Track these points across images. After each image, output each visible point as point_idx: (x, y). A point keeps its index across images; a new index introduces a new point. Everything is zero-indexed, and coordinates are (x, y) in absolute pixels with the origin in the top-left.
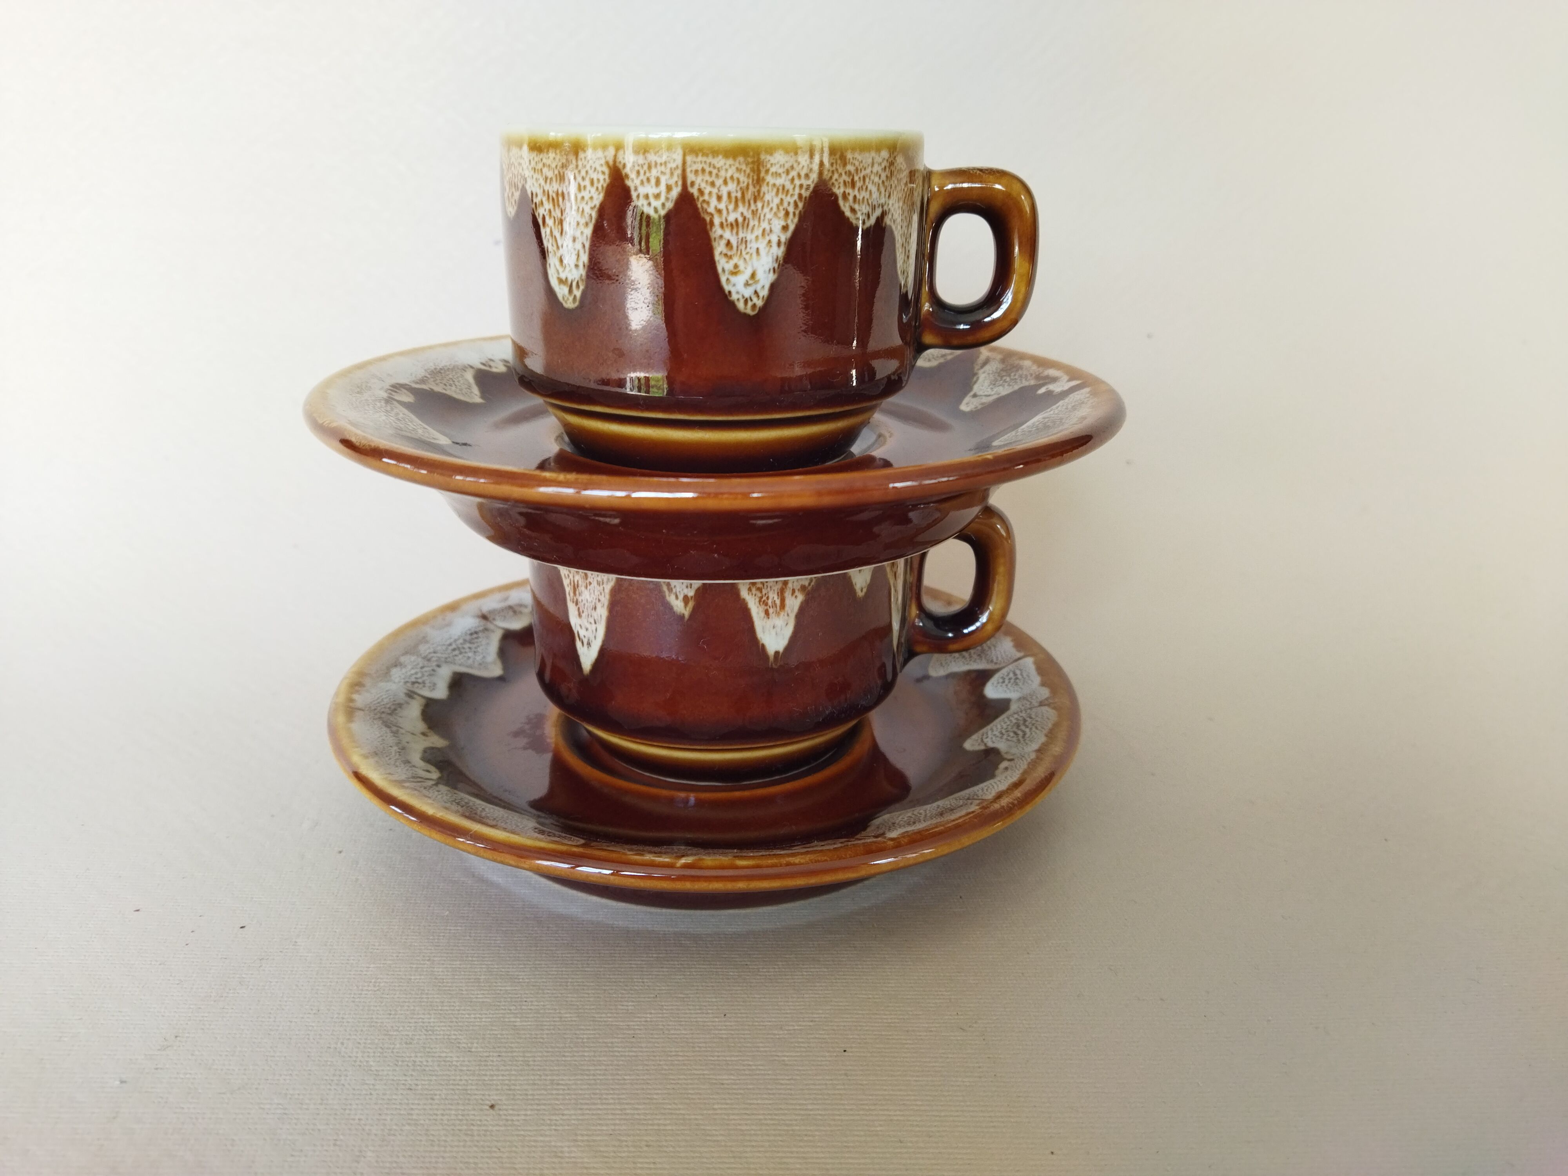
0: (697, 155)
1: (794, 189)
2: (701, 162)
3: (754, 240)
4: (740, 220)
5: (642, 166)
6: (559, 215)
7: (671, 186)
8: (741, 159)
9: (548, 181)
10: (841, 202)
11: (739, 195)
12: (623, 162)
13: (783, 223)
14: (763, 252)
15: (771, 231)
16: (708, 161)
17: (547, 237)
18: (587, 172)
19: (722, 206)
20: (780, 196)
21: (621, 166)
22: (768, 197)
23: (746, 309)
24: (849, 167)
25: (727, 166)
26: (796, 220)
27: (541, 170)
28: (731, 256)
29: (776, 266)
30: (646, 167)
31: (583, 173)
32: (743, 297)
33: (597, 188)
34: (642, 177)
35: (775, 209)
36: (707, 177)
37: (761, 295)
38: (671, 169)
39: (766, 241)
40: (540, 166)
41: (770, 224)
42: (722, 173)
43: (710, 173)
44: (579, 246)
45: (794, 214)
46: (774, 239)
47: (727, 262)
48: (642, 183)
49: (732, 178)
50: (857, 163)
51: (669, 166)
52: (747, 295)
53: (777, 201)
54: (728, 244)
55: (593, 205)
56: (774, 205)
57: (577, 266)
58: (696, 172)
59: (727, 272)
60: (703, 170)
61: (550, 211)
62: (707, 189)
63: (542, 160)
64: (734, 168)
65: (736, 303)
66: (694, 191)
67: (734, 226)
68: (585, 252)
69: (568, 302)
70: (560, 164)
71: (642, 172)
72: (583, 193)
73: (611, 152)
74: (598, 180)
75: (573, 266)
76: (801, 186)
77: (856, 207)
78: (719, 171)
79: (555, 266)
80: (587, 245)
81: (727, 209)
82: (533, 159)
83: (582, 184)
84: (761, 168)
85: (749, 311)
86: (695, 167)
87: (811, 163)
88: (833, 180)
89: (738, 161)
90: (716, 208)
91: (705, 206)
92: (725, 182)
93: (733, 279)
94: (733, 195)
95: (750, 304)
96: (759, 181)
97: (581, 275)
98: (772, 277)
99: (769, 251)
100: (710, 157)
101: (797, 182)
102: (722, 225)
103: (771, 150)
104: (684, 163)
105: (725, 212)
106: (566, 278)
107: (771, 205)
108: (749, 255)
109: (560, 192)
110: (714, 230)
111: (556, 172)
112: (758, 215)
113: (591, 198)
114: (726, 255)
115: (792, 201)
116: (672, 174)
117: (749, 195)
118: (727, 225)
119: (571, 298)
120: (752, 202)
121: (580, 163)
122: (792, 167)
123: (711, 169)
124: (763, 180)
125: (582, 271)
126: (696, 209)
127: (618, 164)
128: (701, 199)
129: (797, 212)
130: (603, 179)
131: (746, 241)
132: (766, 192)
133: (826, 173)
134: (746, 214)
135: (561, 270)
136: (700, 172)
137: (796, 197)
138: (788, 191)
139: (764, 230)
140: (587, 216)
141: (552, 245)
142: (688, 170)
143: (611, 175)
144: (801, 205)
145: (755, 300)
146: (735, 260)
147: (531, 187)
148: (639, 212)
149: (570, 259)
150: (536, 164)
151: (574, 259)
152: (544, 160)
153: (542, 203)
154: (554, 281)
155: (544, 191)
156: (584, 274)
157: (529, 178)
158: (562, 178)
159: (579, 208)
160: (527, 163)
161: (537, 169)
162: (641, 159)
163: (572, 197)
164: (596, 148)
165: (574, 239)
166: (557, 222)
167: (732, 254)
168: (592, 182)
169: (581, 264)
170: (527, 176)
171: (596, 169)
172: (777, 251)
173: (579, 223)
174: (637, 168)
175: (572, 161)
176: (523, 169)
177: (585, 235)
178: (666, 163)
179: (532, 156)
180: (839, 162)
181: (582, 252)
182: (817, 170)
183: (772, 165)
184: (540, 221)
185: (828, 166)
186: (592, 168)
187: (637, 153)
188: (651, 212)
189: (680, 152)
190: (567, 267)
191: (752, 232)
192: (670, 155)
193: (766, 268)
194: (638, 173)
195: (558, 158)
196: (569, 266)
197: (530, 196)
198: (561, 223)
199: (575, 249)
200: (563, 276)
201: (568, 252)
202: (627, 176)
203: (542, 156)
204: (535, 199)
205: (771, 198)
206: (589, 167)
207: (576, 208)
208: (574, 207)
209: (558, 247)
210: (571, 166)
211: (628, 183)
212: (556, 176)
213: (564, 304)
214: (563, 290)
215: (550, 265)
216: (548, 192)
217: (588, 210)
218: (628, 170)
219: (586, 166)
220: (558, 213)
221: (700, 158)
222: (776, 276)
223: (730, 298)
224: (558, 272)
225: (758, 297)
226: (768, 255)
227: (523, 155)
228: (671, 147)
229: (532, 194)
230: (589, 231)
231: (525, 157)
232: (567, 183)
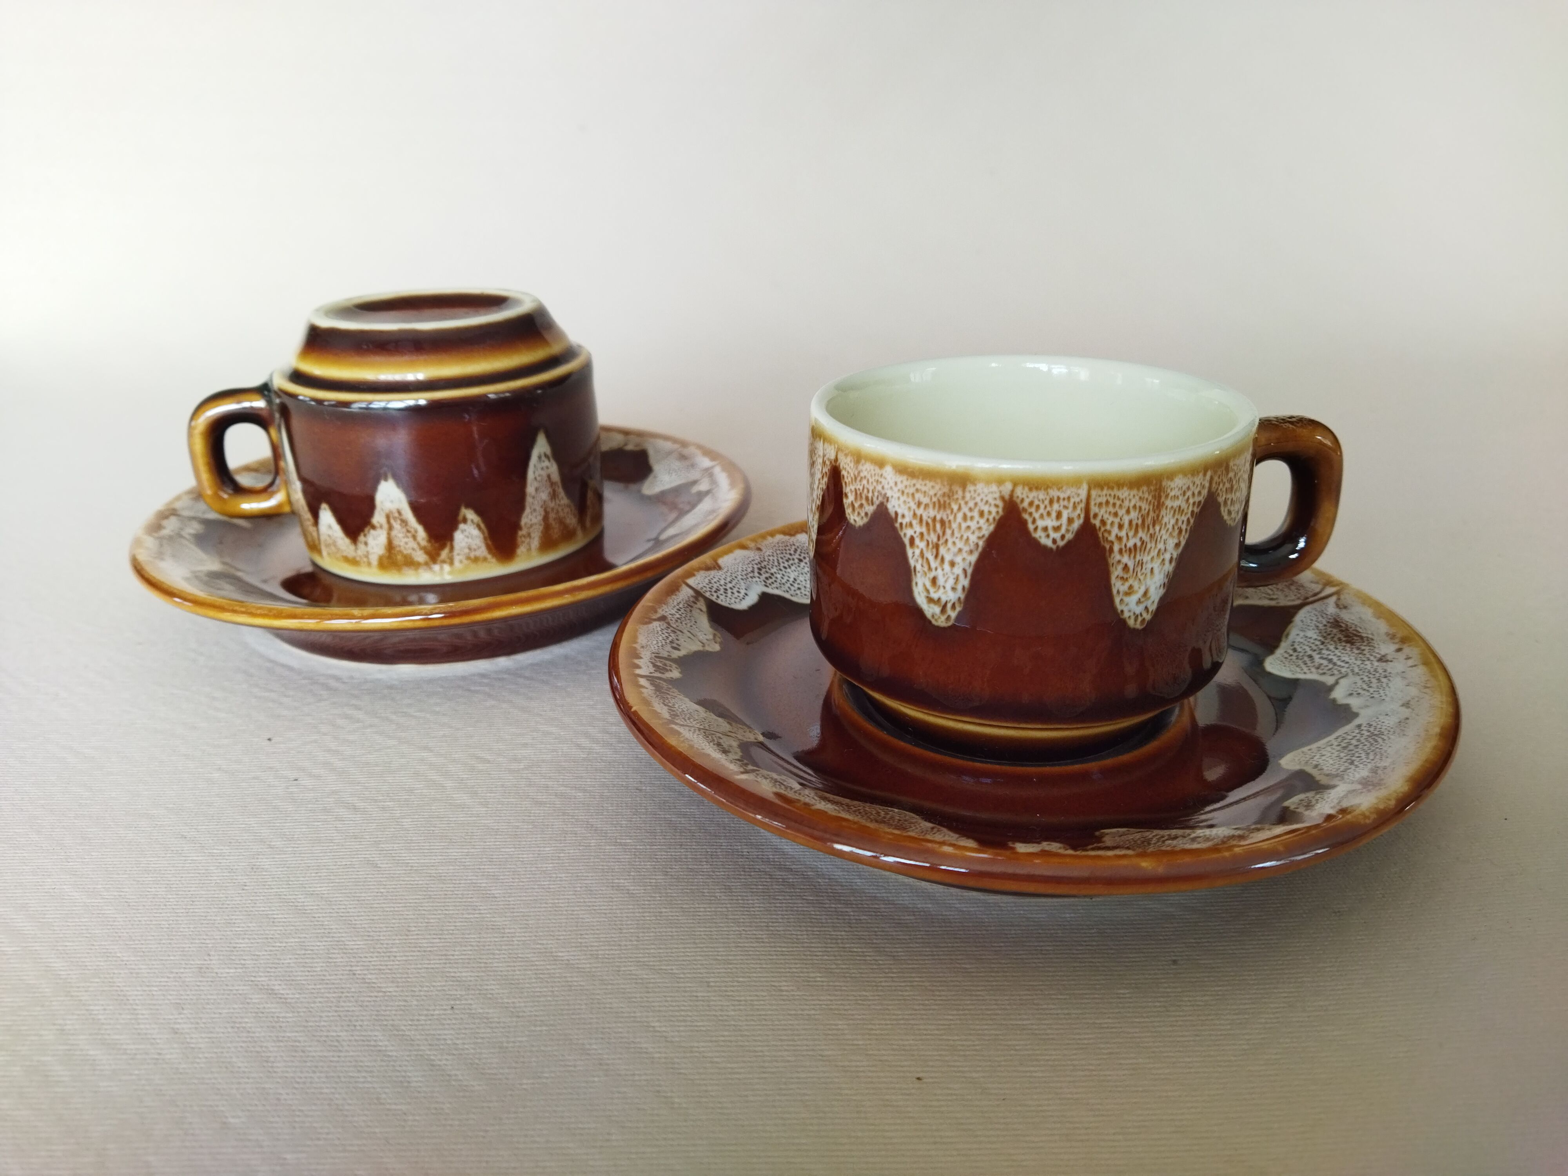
0: (1102, 489)
1: (1188, 507)
2: (1106, 495)
3: (1149, 561)
4: (1139, 544)
5: (1043, 501)
6: (935, 540)
7: (1073, 519)
8: (1145, 488)
9: (922, 507)
10: (1222, 509)
11: (1140, 522)
12: (1021, 496)
13: (1176, 541)
14: (1156, 571)
15: (1165, 550)
16: (1113, 494)
17: (916, 557)
18: (976, 504)
19: (1123, 534)
20: (1176, 516)
21: (1018, 501)
22: (1165, 520)
23: (1135, 624)
24: (1231, 475)
25: (1131, 496)
26: (1187, 536)
27: (913, 495)
28: (1127, 578)
29: (1166, 581)
30: (1047, 502)
31: (971, 504)
32: (1134, 613)
33: (988, 520)
34: (1042, 510)
35: (1170, 530)
36: (1111, 509)
37: (1150, 610)
38: (1074, 503)
39: (1160, 561)
40: (912, 490)
41: (1165, 544)
42: (1126, 503)
43: (1114, 505)
44: (958, 570)
45: (1186, 529)
46: (1167, 556)
47: (1123, 584)
48: (1042, 516)
49: (1135, 507)
50: (1235, 468)
51: (1072, 500)
52: (1138, 612)
53: (1173, 521)
54: (1126, 567)
55: (981, 535)
56: (1170, 526)
57: (954, 589)
58: (1100, 504)
59: (1121, 594)
60: (1107, 502)
61: (922, 534)
62: (1110, 519)
63: (914, 485)
64: (1137, 498)
65: (1127, 620)
66: (1097, 522)
67: (1133, 551)
68: (966, 576)
69: (940, 621)
70: (940, 493)
71: (1042, 506)
72: (969, 523)
73: (1008, 487)
74: (990, 513)
75: (948, 586)
76: (1194, 503)
77: (1232, 509)
78: (1123, 501)
79: (924, 585)
80: (970, 571)
81: (1127, 536)
82: (902, 482)
83: (969, 514)
84: (1162, 494)
85: (1138, 626)
86: (1099, 500)
87: (1204, 480)
88: (1219, 491)
89: (1141, 492)
90: (1117, 536)
91: (1106, 535)
92: (1128, 512)
93: (1126, 599)
94: (1134, 523)
95: (1140, 619)
96: (1158, 506)
97: (959, 598)
98: (1162, 591)
99: (1162, 569)
100: (1115, 489)
101: (1191, 501)
102: (1121, 551)
103: (1170, 475)
104: (1089, 497)
105: (1125, 539)
106: (939, 599)
107: (1168, 526)
108: (1144, 576)
109: (938, 518)
110: (1112, 557)
111: (935, 499)
112: (1156, 538)
113: (980, 528)
114: (1122, 578)
115: (1185, 519)
116: (1075, 507)
117: (1149, 521)
118: (1126, 551)
119: (943, 618)
120: (1151, 527)
121: (968, 495)
122: (1188, 488)
123: (1116, 501)
124: (1163, 504)
125: (960, 594)
126: (1097, 537)
127: (1015, 499)
128: (1103, 529)
129: (1189, 529)
130: (995, 511)
131: (1142, 563)
132: (1165, 515)
133: (1214, 485)
134: (1144, 537)
135: (932, 590)
136: (1104, 506)
137: (1189, 515)
138: (1183, 510)
139: (1159, 551)
140: (972, 545)
141: (922, 566)
142: (1092, 503)
143: (1004, 509)
144: (1192, 521)
145: (1145, 615)
146: (1131, 582)
147: (894, 506)
148: (1036, 543)
149: (946, 581)
150: (906, 487)
151: (951, 582)
152: (918, 486)
153: (911, 525)
154: (920, 599)
155: (915, 515)
156: (963, 597)
157: (892, 497)
158: (942, 506)
159: (962, 536)
160: (892, 484)
161: (906, 491)
162: (1041, 495)
163: (954, 526)
164: (988, 482)
165: (952, 564)
166: (931, 546)
167: (1128, 576)
168: (982, 514)
169: (959, 587)
170: (889, 494)
171: (987, 502)
172: (1169, 568)
173: (960, 550)
174: (1036, 502)
175: (957, 492)
176: (883, 488)
177: (968, 562)
178: (1069, 498)
179: (899, 478)
180: (1224, 472)
181: (962, 577)
182: (1207, 485)
183: (1171, 489)
184: (907, 541)
185: (1216, 478)
186: (982, 500)
187: (1038, 488)
188: (1048, 543)
189: (1085, 487)
190: (942, 588)
191: (1148, 553)
192: (1074, 490)
193: (1158, 584)
194: (1038, 507)
195: (937, 487)
196: (944, 587)
197: (893, 515)
198: (937, 547)
199: (953, 574)
200: (935, 596)
201: (944, 575)
202: (1025, 510)
203: (914, 481)
204: (900, 520)
205: (1168, 519)
206: (978, 499)
207: (959, 536)
208: (957, 534)
209: (930, 569)
210: (955, 497)
211: (1026, 516)
212: (934, 503)
213: (934, 622)
214: (933, 609)
215: (916, 584)
216: (921, 516)
217: (973, 538)
218: (1025, 504)
219: (974, 498)
220: (933, 538)
221: (1105, 492)
222: (1165, 590)
223: (1122, 617)
224: (928, 591)
225: (1148, 612)
226: (1160, 572)
227: (885, 474)
228: (1076, 482)
229: (896, 514)
230: (973, 558)
231: (889, 478)
232: (949, 512)
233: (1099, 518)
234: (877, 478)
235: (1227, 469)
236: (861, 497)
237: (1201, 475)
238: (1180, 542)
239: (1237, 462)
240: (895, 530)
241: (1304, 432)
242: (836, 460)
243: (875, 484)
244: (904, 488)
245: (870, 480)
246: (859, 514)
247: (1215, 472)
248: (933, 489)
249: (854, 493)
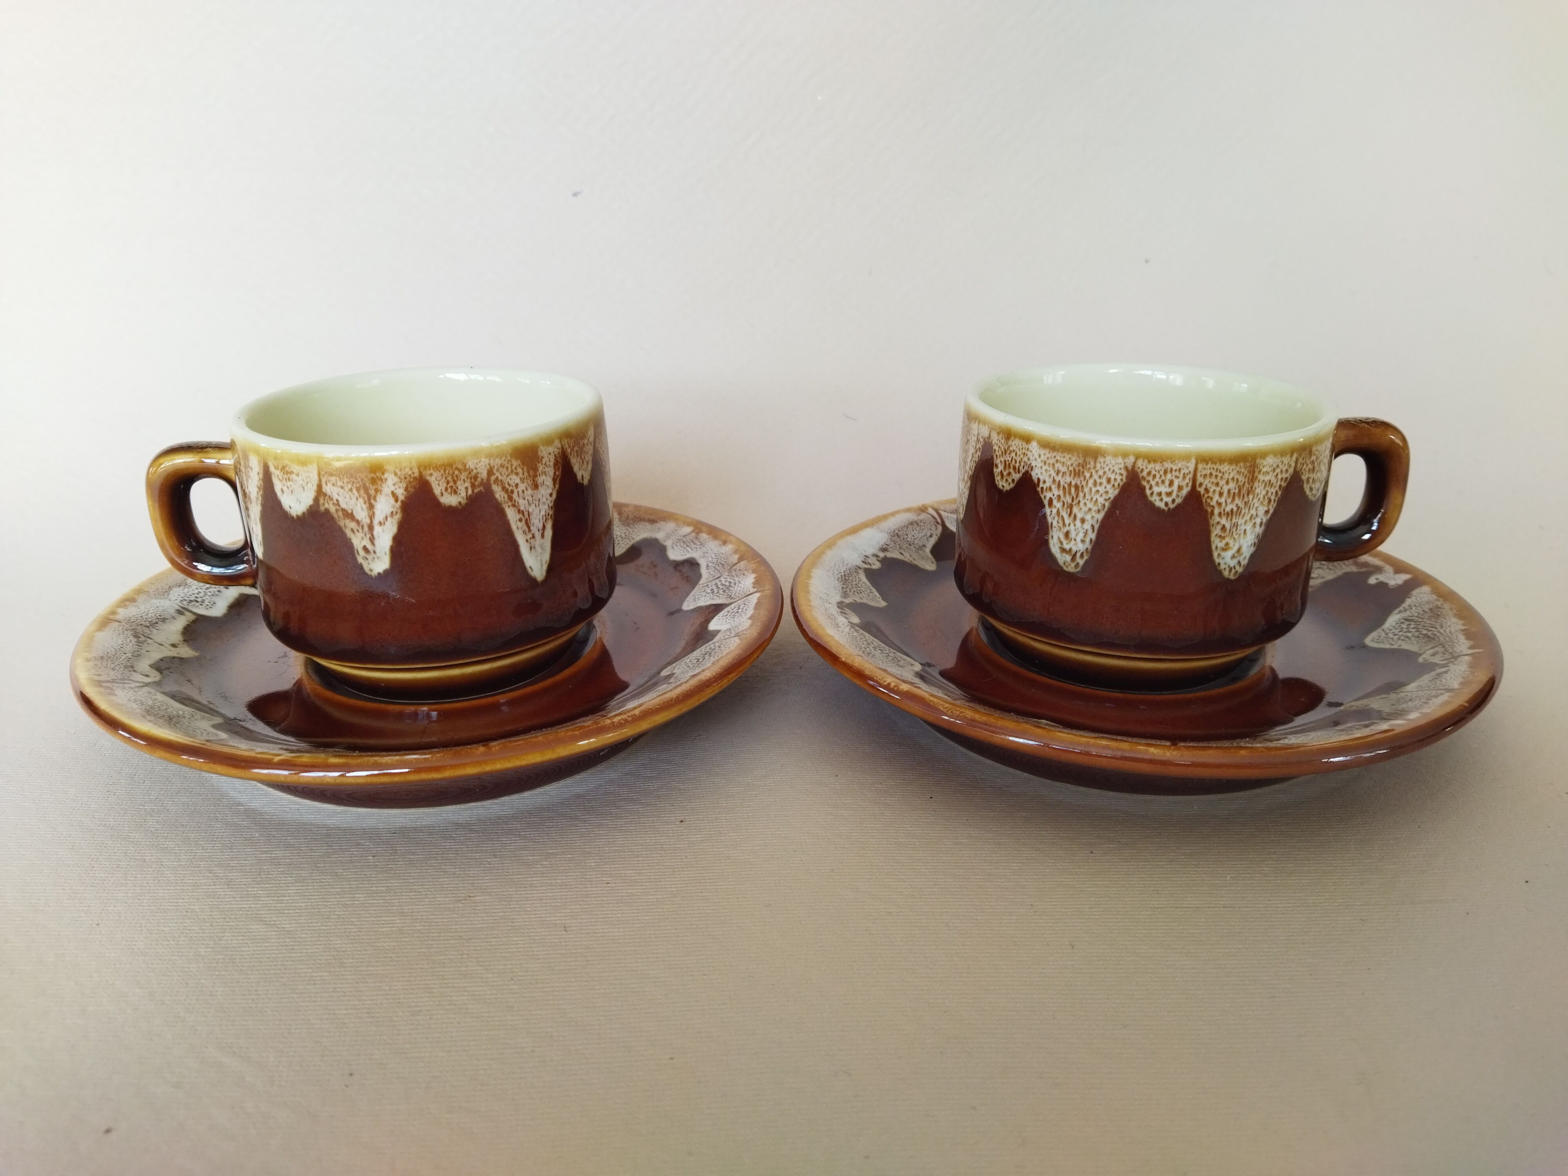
0: (1207, 464)
1: (1277, 482)
2: (1210, 468)
3: (1243, 524)
4: (1235, 509)
5: (1159, 472)
6: (1070, 501)
7: (1182, 486)
8: (1242, 464)
9: (1061, 474)
10: (1305, 485)
11: (1237, 491)
12: (1141, 467)
13: (1266, 509)
14: (1248, 532)
15: (1257, 515)
16: (1216, 468)
17: (1053, 515)
18: (1105, 473)
19: (1222, 500)
20: (1267, 489)
21: (1139, 471)
22: (1258, 491)
23: (1229, 575)
24: (1313, 458)
25: (1231, 471)
26: (1275, 505)
27: (1053, 464)
28: (1224, 537)
29: (1256, 541)
30: (1162, 473)
31: (1101, 473)
32: (1229, 566)
33: (1114, 485)
34: (1157, 479)
35: (1262, 499)
36: (1213, 480)
37: (1242, 564)
38: (1184, 474)
39: (1252, 524)
40: (1052, 461)
41: (1256, 510)
42: (1226, 476)
43: (1216, 476)
44: (1087, 526)
45: (1275, 500)
46: (1258, 521)
47: (1221, 542)
48: (1157, 484)
49: (1233, 479)
50: (1317, 453)
51: (1182, 472)
52: (1232, 565)
53: (1264, 492)
54: (1223, 528)
55: (1107, 498)
56: (1261, 497)
57: (1083, 541)
58: (1205, 476)
59: (1219, 549)
60: (1211, 474)
61: (1059, 496)
62: (1212, 488)
63: (1055, 457)
64: (1235, 471)
65: (1223, 571)
66: (1202, 490)
67: (1230, 514)
68: (1093, 531)
69: (1070, 567)
70: (1076, 463)
71: (1158, 476)
72: (1098, 488)
73: (1131, 460)
74: (1115, 479)
75: (1079, 539)
76: (1282, 479)
77: (1313, 486)
78: (1223, 474)
79: (1059, 538)
80: (1096, 527)
81: (1226, 502)
82: (1045, 454)
83: (1098, 481)
84: (1256, 469)
85: (1232, 577)
86: (1204, 472)
87: (1290, 460)
88: (1303, 471)
89: (1239, 466)
90: (1217, 502)
91: (1209, 501)
92: (1227, 483)
93: (1223, 554)
94: (1232, 492)
95: (1233, 571)
96: (1253, 479)
97: (1087, 549)
98: (1252, 549)
99: (1253, 530)
100: (1218, 464)
101: (1280, 477)
102: (1220, 515)
103: (1263, 454)
104: (1196, 469)
105: (1224, 504)
106: (1070, 549)
107: (1259, 496)
108: (1238, 535)
109: (1073, 483)
110: (1213, 518)
111: (1071, 468)
112: (1249, 505)
113: (1107, 492)
114: (1220, 536)
115: (1274, 492)
116: (1184, 477)
117: (1244, 491)
118: (1224, 514)
119: (1073, 565)
120: (1246, 495)
121: (1098, 466)
122: (1278, 466)
123: (1218, 473)
124: (1257, 477)
125: (1088, 545)
126: (1201, 502)
127: (1136, 469)
128: (1206, 496)
129: (1277, 499)
130: (1119, 478)
131: (1237, 525)
132: (1257, 487)
133: (1299, 465)
134: (1240, 504)
135: (1065, 542)
136: (1208, 476)
137: (1277, 488)
138: (1272, 484)
139: (1252, 516)
140: (1100, 505)
141: (1058, 522)
142: (1199, 474)
143: (1127, 477)
144: (1280, 493)
145: (1238, 568)
146: (1227, 540)
147: (1037, 474)
148: (1152, 505)
149: (1077, 535)
150: (1048, 458)
151: (1081, 535)
152: (1058, 458)
153: (1050, 489)
154: (1055, 549)
155: (1054, 480)
156: (1090, 548)
157: (1036, 466)
158: (1077, 473)
159: (1092, 498)
160: (1036, 456)
161: (1047, 462)
162: (1158, 466)
163: (1086, 490)
164: (1115, 455)
165: (1083, 521)
166: (1066, 506)
167: (1225, 535)
168: (1109, 481)
169: (1088, 540)
170: (1033, 464)
171: (1114, 471)
172: (1259, 530)
173: (1090, 510)
174: (1154, 472)
175: (1089, 462)
176: (1029, 459)
177: (1095, 519)
178: (1180, 470)
179: (1042, 452)
180: (1308, 456)
181: (1090, 531)
182: (1293, 464)
183: (1264, 466)
184: (1046, 502)
185: (1301, 460)
186: (1109, 469)
187: (1155, 461)
188: (1162, 505)
189: (1193, 461)
190: (1073, 541)
191: (1243, 518)
192: (1184, 463)
193: (1250, 543)
194: (1155, 476)
195: (1074, 459)
196: (1075, 540)
197: (1036, 481)
198: (1071, 507)
199: (1083, 529)
200: (1067, 547)
201: (1075, 530)
202: (1144, 478)
203: (1055, 454)
204: (1041, 485)
205: (1260, 490)
206: (1106, 469)
207: (1090, 498)
208: (1088, 496)
209: (1064, 524)
210: (1088, 466)
211: (1144, 483)
212: (1071, 471)
213: (1065, 568)
214: (1065, 557)
215: (1052, 536)
216: (1059, 481)
217: (1101, 500)
218: (1145, 474)
219: (1104, 468)
220: (1068, 499)
221: (1209, 465)
222: (1255, 549)
223: (1218, 568)
224: (1061, 543)
225: (1240, 565)
226: (1251, 534)
227: (1030, 448)
228: (1186, 457)
229: (1039, 480)
230: (1100, 516)
231: (1034, 451)
232: (1082, 479)
233: (1204, 486)
234: (1024, 451)
235: (1310, 453)
236: (1009, 467)
237: (1288, 456)
238: (1269, 509)
239: (1319, 448)
240: (1037, 492)
241: (1378, 431)
242: (989, 437)
243: (1022, 456)
244: (1046, 460)
245: (1018, 453)
246: (1007, 480)
247: (1300, 455)
248: (1070, 461)
249: (1003, 464)
